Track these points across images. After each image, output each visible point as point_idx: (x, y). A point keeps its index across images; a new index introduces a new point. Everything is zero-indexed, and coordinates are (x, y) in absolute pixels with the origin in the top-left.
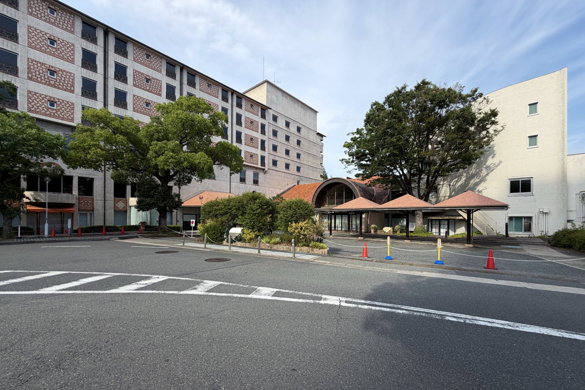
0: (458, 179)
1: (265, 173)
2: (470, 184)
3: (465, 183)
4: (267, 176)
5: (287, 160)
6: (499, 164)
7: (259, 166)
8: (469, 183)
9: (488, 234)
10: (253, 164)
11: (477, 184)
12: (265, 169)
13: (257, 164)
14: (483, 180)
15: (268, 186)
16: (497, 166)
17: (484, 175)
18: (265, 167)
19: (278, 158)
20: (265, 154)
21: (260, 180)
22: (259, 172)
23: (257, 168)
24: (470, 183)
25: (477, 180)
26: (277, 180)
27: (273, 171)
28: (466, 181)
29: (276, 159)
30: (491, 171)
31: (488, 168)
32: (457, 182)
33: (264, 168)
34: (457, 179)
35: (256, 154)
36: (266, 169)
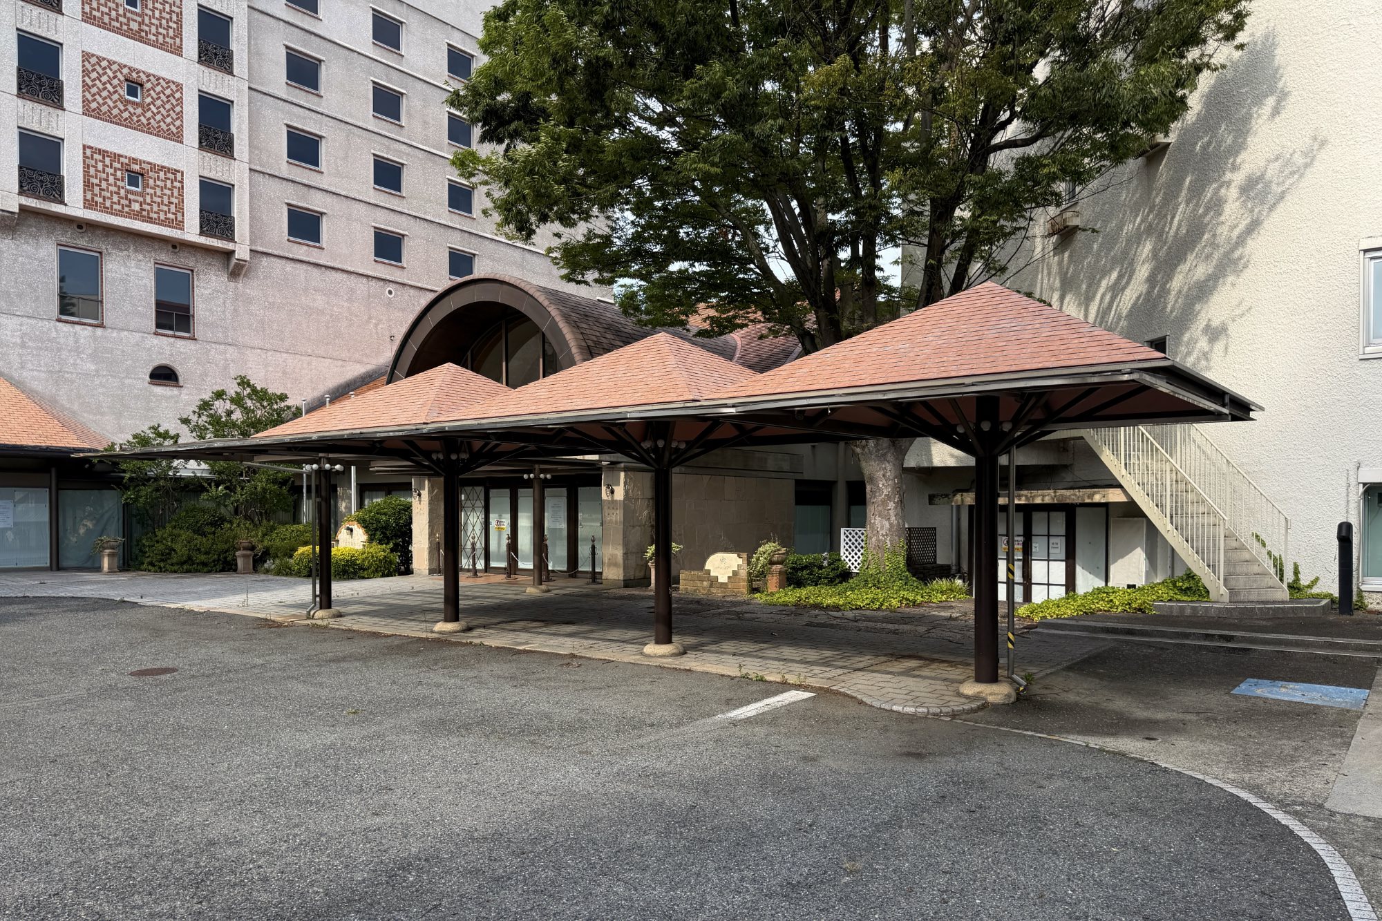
0: (1120, 276)
1: (237, 271)
2: (1172, 298)
3: (1149, 292)
4: (248, 288)
5: (381, 215)
6: (1310, 158)
7: (191, 231)
8: (1165, 292)
9: (1232, 591)
10: (149, 220)
11: (1203, 291)
12: (230, 253)
13: (180, 225)
14: (1228, 264)
15: (256, 343)
16: (1299, 172)
17: (1236, 232)
18: (232, 240)
19: (329, 199)
20: (234, 172)
21: (200, 310)
22: (199, 267)
23: (177, 246)
24: (1169, 292)
25: (1202, 271)
26: (322, 312)
27: (289, 266)
28: (1151, 280)
29: (315, 202)
30: (1272, 208)
31: (1253, 188)
32: (1117, 289)
33: (230, 246)
34: (1114, 275)
35: (166, 170)
36: (242, 252)
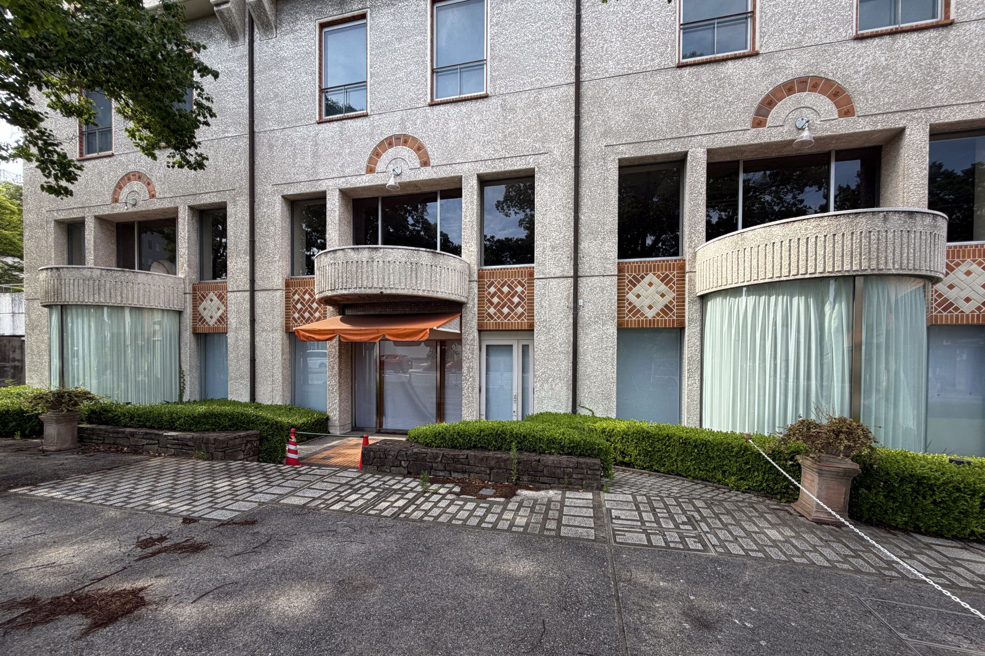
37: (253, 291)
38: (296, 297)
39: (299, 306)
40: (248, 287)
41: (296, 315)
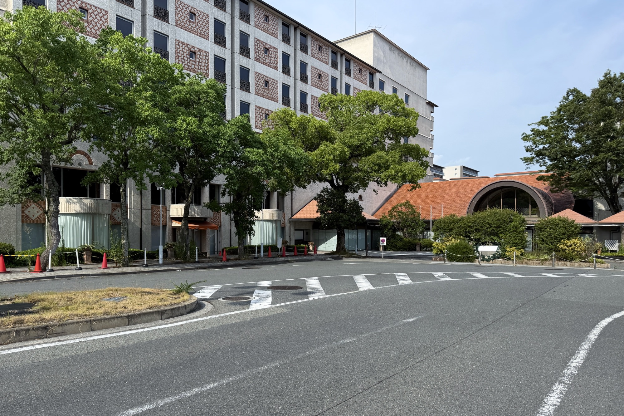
37: (141, 210)
38: (155, 213)
39: (156, 216)
40: (140, 208)
41: (155, 219)
